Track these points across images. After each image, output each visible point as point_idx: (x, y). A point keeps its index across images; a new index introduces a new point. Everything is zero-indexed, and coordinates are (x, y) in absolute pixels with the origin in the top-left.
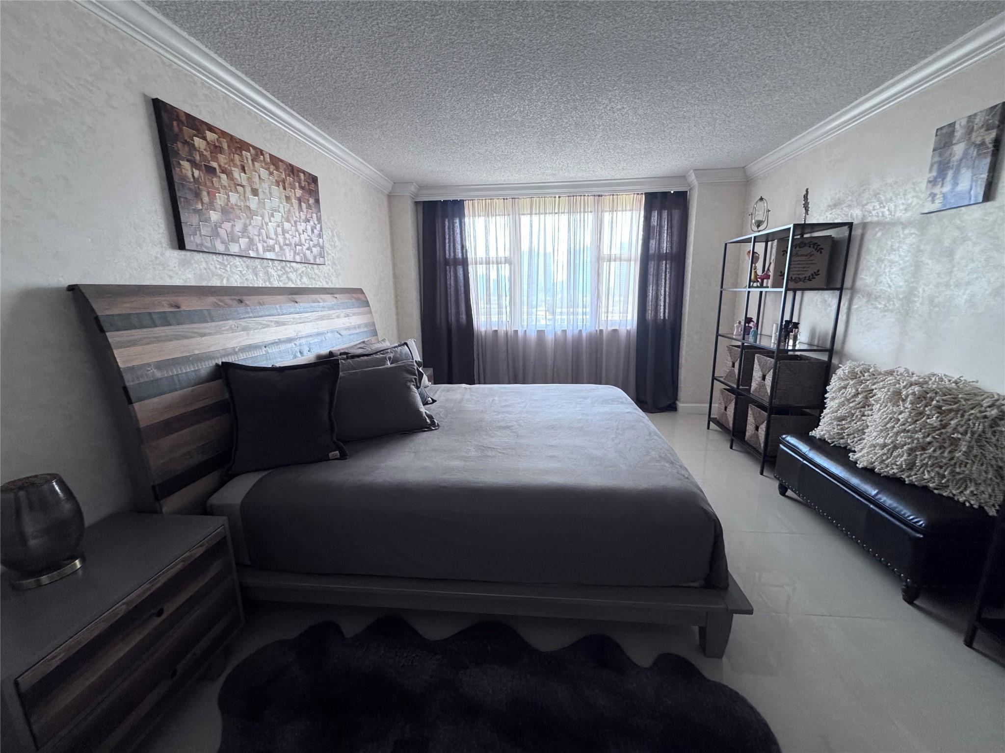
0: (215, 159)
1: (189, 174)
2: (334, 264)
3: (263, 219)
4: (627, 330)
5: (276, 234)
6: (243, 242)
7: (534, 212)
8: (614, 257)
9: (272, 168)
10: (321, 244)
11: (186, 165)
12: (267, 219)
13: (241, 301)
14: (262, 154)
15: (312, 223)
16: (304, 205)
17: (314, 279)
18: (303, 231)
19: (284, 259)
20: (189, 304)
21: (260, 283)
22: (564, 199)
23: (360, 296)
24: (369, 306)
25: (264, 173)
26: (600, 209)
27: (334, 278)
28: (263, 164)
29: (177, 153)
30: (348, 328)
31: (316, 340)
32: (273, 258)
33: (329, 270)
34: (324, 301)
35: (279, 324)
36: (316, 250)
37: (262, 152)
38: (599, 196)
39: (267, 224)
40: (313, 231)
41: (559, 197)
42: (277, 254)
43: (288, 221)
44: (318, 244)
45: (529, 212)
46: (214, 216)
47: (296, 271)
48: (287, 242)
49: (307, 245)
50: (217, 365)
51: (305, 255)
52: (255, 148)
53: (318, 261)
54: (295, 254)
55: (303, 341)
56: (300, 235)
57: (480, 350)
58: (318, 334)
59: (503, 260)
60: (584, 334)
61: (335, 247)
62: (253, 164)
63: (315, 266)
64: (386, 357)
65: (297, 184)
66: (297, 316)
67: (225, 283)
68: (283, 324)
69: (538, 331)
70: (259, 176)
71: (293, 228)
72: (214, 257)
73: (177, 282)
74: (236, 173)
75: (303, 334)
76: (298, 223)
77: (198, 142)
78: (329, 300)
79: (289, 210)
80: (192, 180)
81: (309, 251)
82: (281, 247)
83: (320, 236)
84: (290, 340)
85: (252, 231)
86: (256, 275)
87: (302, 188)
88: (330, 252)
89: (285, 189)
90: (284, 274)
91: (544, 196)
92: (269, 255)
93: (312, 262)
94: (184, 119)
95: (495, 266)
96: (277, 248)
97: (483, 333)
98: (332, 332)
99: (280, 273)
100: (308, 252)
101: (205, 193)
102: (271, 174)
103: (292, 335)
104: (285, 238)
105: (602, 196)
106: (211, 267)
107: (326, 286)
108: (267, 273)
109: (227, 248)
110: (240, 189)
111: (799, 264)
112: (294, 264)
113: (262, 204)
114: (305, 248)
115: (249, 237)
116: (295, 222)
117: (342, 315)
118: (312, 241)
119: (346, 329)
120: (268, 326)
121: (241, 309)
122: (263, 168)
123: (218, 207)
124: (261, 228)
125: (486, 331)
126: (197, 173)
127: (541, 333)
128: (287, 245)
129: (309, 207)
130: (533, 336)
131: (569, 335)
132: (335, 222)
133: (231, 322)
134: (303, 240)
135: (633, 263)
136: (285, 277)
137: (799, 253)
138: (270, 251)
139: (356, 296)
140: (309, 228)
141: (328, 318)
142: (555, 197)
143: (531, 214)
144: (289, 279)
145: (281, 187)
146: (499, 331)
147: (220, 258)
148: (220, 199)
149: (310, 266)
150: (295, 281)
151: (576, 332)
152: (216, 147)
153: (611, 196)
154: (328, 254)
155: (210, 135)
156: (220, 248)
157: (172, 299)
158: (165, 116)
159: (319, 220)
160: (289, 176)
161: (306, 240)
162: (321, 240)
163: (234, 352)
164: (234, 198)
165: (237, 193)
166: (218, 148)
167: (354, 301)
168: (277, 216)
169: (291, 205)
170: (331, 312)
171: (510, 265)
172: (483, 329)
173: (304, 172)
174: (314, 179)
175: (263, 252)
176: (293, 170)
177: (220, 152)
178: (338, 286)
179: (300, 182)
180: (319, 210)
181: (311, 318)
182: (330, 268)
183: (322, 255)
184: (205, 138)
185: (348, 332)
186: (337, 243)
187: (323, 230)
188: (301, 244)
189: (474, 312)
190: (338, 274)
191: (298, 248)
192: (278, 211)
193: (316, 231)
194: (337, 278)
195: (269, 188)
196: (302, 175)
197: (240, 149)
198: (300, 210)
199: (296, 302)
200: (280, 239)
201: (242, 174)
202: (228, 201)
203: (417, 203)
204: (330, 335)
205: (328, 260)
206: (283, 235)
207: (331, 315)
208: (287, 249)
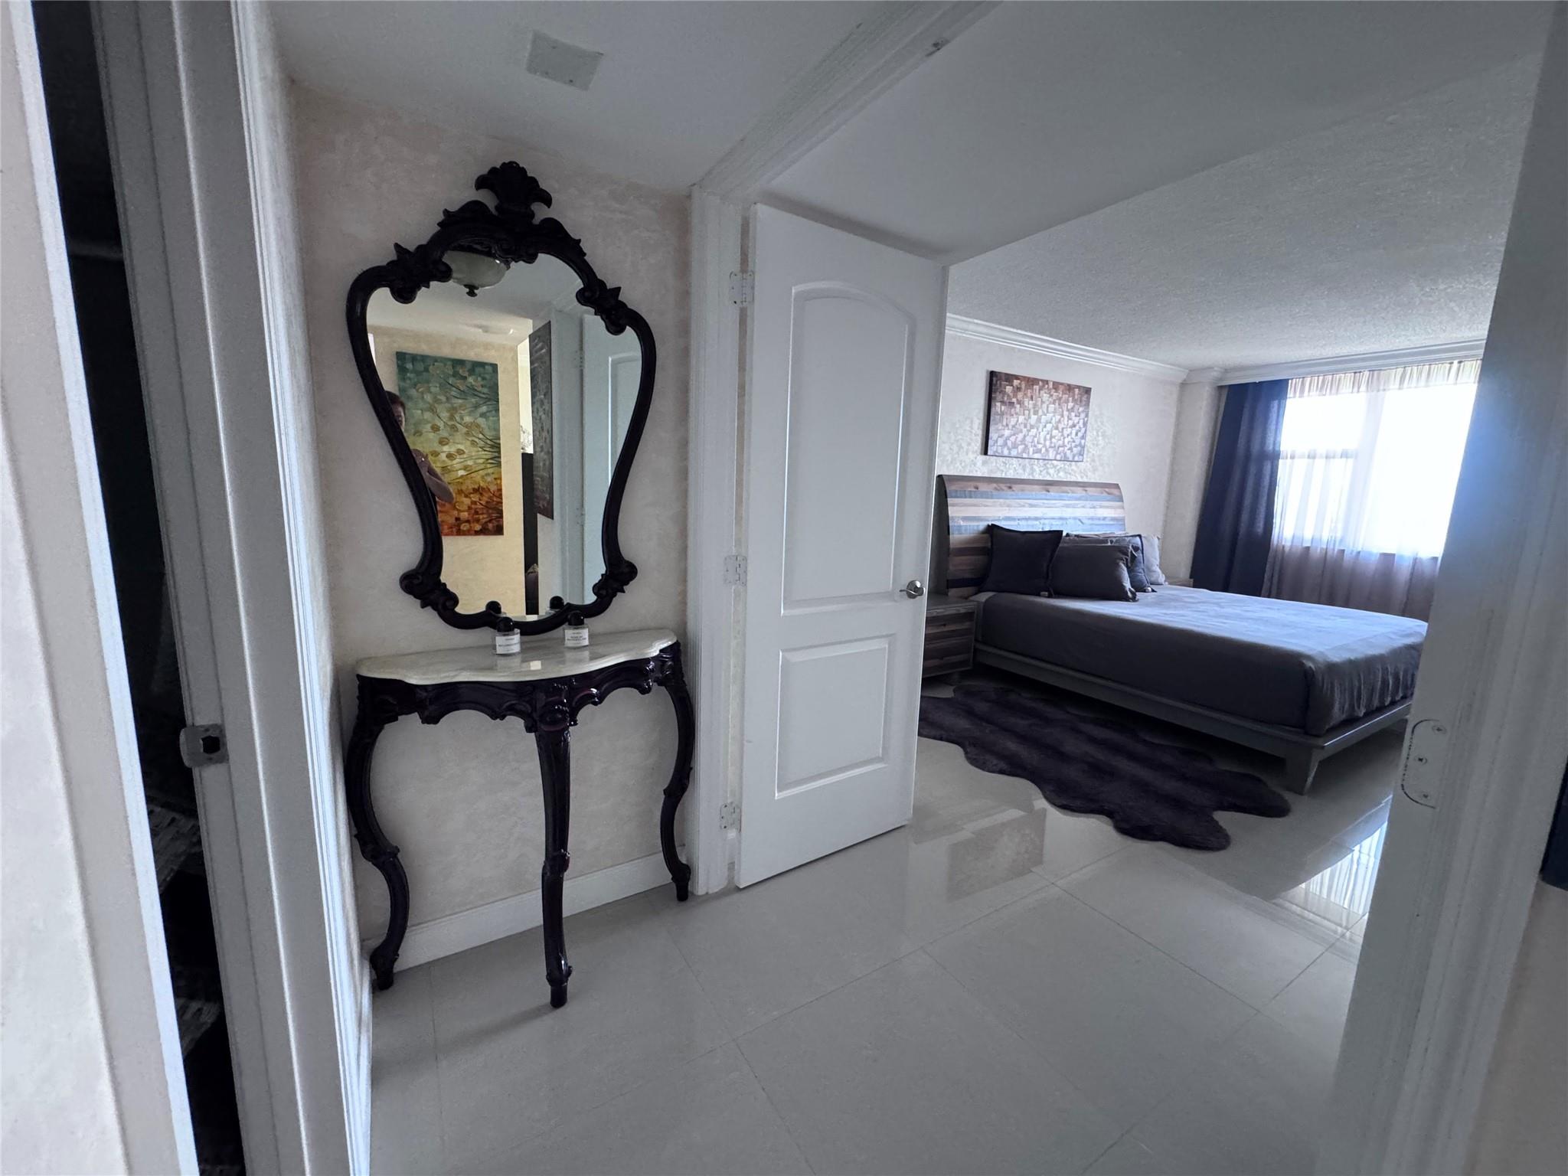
0: (1016, 396)
1: (999, 410)
2: (1093, 461)
3: (1038, 429)
5: (1045, 440)
6: (1021, 448)
7: (1407, 386)
9: (1054, 391)
10: (1083, 444)
11: (998, 404)
12: (1040, 430)
13: (1010, 488)
15: (1077, 428)
16: (1073, 414)
17: (1070, 474)
18: (1068, 435)
19: (1047, 458)
20: (984, 487)
21: (1025, 476)
22: (1470, 364)
23: (1115, 491)
24: (1122, 500)
25: (1045, 397)
27: (1089, 474)
28: (1046, 391)
29: (995, 398)
30: (1092, 519)
31: (1057, 523)
32: (1040, 457)
33: (1087, 466)
34: (1073, 492)
35: (1031, 506)
36: (1075, 450)
37: (1047, 382)
39: (1040, 433)
40: (1077, 434)
41: (1460, 362)
42: (1043, 456)
43: (1057, 428)
44: (1080, 445)
45: (1399, 387)
46: (1007, 433)
47: (1055, 467)
48: (1053, 445)
49: (1069, 446)
50: (988, 526)
51: (1065, 454)
52: (1042, 381)
53: (1076, 459)
54: (1057, 453)
55: (1046, 521)
56: (1064, 438)
57: (1277, 568)
58: (1061, 519)
59: (1340, 452)
61: (1096, 446)
62: (1039, 393)
63: (1074, 462)
65: (1071, 399)
66: (1045, 501)
67: (1003, 476)
68: (1035, 506)
70: (1042, 400)
71: (1060, 434)
72: (1001, 459)
73: (979, 474)
74: (1026, 401)
75: (1049, 516)
76: (1065, 430)
77: (1009, 389)
78: (1079, 491)
79: (1060, 420)
80: (1000, 413)
81: (1069, 451)
82: (1047, 450)
83: (1083, 437)
84: (1036, 519)
85: (1028, 439)
86: (1024, 470)
87: (1074, 400)
89: (1060, 405)
90: (1044, 469)
91: (1431, 361)
92: (1036, 456)
93: (1071, 459)
94: (1005, 377)
95: (1324, 460)
96: (1043, 450)
97: (1287, 549)
98: (1075, 518)
99: (1042, 469)
101: (1006, 419)
102: (1052, 395)
103: (1038, 515)
104: (1051, 443)
106: (998, 465)
107: (1080, 480)
108: (1032, 469)
109: (1010, 453)
110: (1026, 412)
112: (1055, 462)
113: (1039, 420)
114: (1066, 448)
115: (1025, 444)
116: (1063, 429)
117: (1090, 504)
118: (1074, 442)
119: (1089, 519)
120: (1024, 506)
121: (1010, 492)
122: (1046, 393)
123: (1010, 427)
124: (1035, 436)
125: (1291, 546)
126: (1003, 408)
127: (1387, 557)
129: (1078, 415)
132: (1102, 423)
133: (1001, 500)
134: (1066, 443)
136: (1045, 471)
138: (1037, 453)
139: (1111, 490)
140: (1074, 432)
141: (1074, 506)
142: (1452, 363)
143: (1401, 388)
144: (1048, 473)
145: (1057, 404)
146: (1311, 549)
147: (1004, 459)
148: (1013, 421)
149: (1068, 463)
150: (1053, 475)
152: (1018, 388)
154: (1088, 451)
155: (1016, 382)
156: (1006, 452)
157: (973, 484)
158: (994, 379)
159: (1085, 424)
160: (1066, 394)
161: (1069, 442)
162: (1083, 441)
163: (999, 520)
164: (1021, 418)
165: (1024, 415)
166: (1019, 389)
167: (1105, 494)
168: (1049, 426)
169: (1062, 416)
170: (1077, 502)
171: (1351, 461)
172: (1288, 544)
173: (1079, 387)
174: (1088, 391)
175: (1033, 453)
176: (1070, 388)
177: (1020, 391)
178: (1093, 481)
179: (1073, 397)
180: (1087, 416)
181: (1058, 505)
182: (1088, 464)
183: (1081, 454)
184: (1012, 385)
185: (1090, 522)
186: (1101, 442)
187: (1088, 432)
188: (1064, 446)
189: (1277, 521)
190: (1095, 470)
191: (1061, 449)
192: (1050, 423)
193: (1080, 434)
194: (1094, 473)
195: (1048, 407)
196: (1077, 391)
197: (1033, 385)
198: (1069, 419)
199: (1049, 491)
200: (1048, 443)
201: (1031, 402)
202: (1018, 421)
203: (1221, 388)
204: (1072, 521)
205: (1087, 457)
206: (1051, 439)
207: (1077, 504)
208: (1051, 450)
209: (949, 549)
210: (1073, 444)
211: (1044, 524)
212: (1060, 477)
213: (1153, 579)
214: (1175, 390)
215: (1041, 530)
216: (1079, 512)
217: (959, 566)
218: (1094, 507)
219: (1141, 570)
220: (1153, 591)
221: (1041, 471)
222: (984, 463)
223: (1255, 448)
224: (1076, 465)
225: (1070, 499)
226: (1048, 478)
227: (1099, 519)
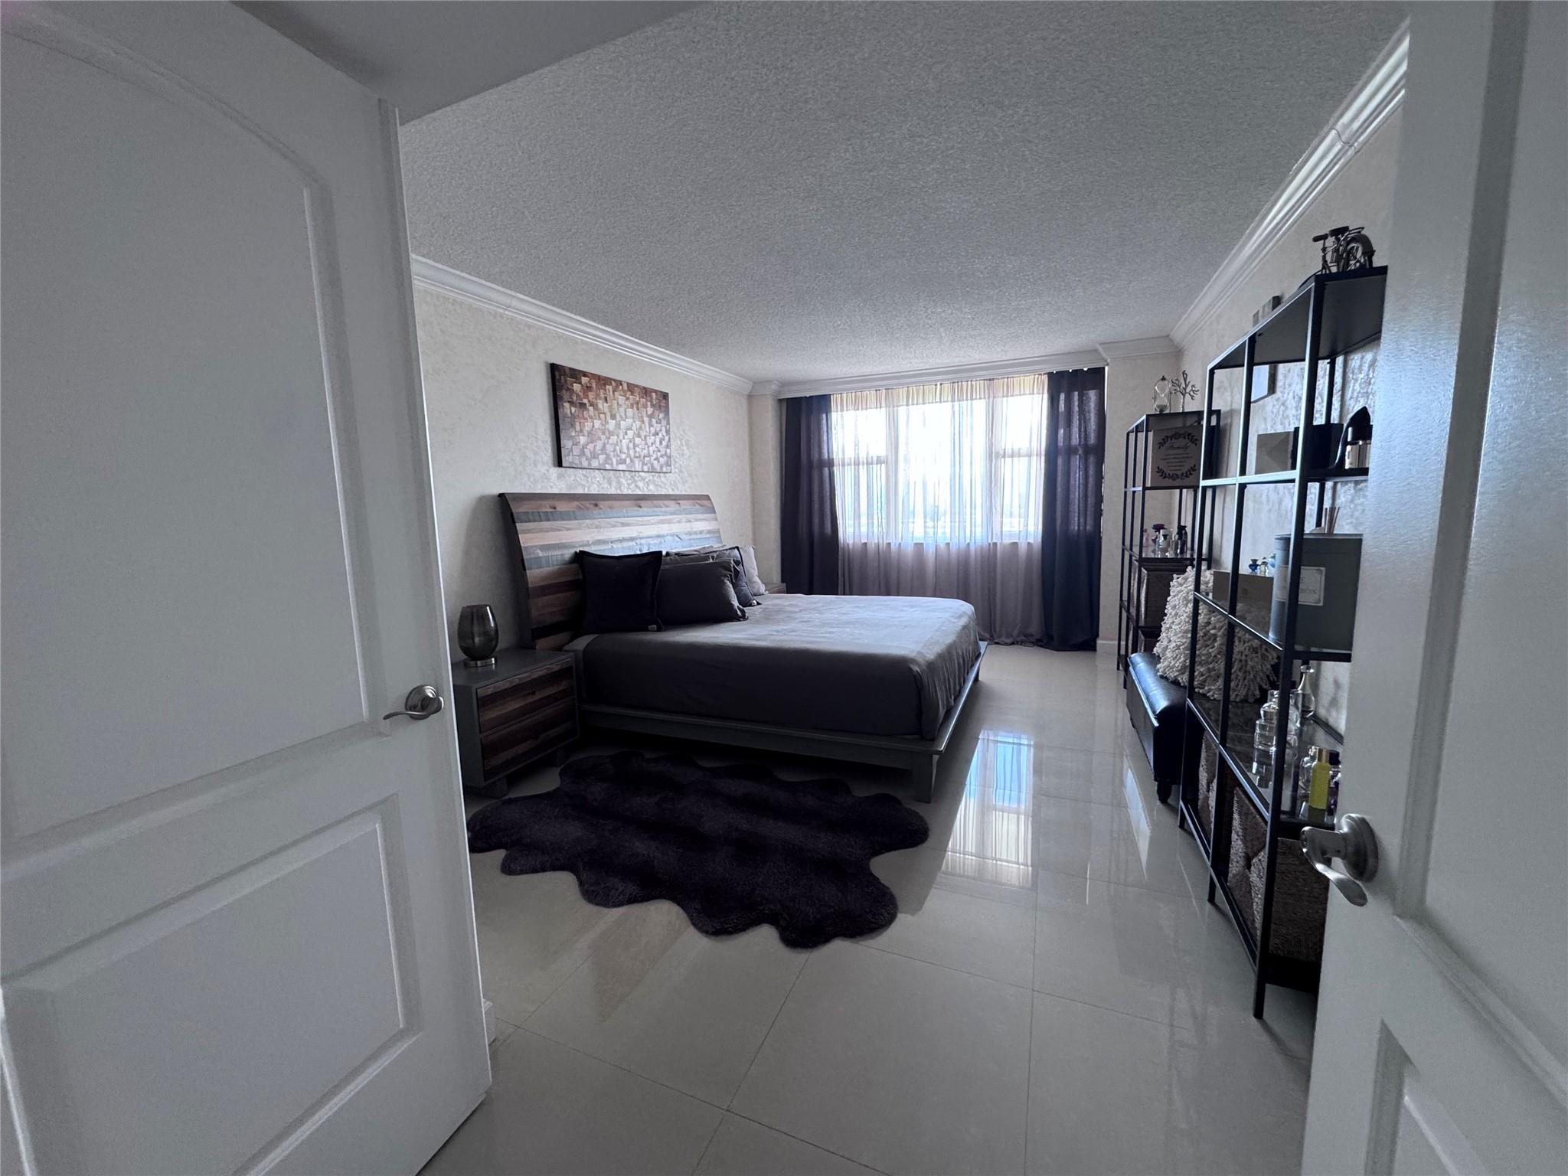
0: (587, 396)
1: (569, 412)
2: (681, 471)
3: (618, 437)
4: (1029, 543)
5: (628, 448)
6: (602, 457)
7: (910, 403)
8: (1010, 451)
9: (629, 393)
10: (668, 454)
11: (567, 405)
12: (621, 437)
13: (596, 505)
14: (621, 384)
15: (660, 435)
16: (654, 421)
17: (661, 487)
18: (652, 444)
19: (633, 470)
20: (562, 507)
21: (613, 491)
22: (947, 386)
23: (706, 503)
24: (715, 512)
25: (621, 399)
26: (991, 394)
27: (680, 486)
28: (622, 393)
29: (562, 398)
30: (690, 533)
31: (655, 541)
32: (625, 469)
33: (676, 478)
34: (667, 507)
35: (623, 525)
36: (662, 461)
37: (621, 383)
38: (990, 380)
39: (621, 441)
40: (661, 443)
41: (941, 384)
42: (628, 466)
43: (639, 436)
44: (666, 454)
45: (905, 403)
46: (583, 440)
47: (643, 479)
48: (637, 455)
49: (655, 456)
50: (575, 554)
51: (653, 465)
52: (615, 381)
53: (664, 470)
54: (644, 464)
55: (643, 541)
56: (648, 447)
57: (846, 564)
58: (658, 536)
59: (875, 459)
60: (972, 548)
61: (683, 455)
62: (614, 394)
63: (662, 474)
64: (708, 556)
65: (649, 403)
66: (640, 519)
67: (586, 492)
68: (628, 525)
69: (916, 544)
70: (618, 403)
71: (643, 442)
72: (580, 471)
73: (554, 491)
74: (601, 404)
75: (645, 535)
76: (648, 438)
77: (576, 387)
78: (672, 506)
79: (641, 427)
80: (570, 415)
81: (657, 462)
82: (632, 460)
83: (668, 446)
84: (632, 539)
85: (609, 448)
86: (610, 484)
87: (653, 406)
88: (677, 460)
89: (638, 409)
90: (632, 483)
91: (924, 383)
92: (622, 467)
93: (659, 470)
94: (568, 372)
95: (865, 466)
96: (628, 461)
97: (851, 547)
98: (672, 535)
99: (630, 482)
100: (655, 462)
101: (578, 424)
102: (628, 399)
103: (634, 535)
104: (635, 452)
105: (993, 379)
106: (578, 479)
107: (671, 493)
108: (619, 482)
109: (590, 464)
110: (602, 416)
111: (1175, 458)
112: (642, 474)
113: (618, 426)
114: (652, 458)
115: (606, 454)
116: (645, 437)
117: (684, 520)
118: (659, 451)
119: (686, 534)
120: (615, 526)
121: (596, 511)
122: (621, 395)
123: (586, 433)
124: (617, 445)
125: (854, 543)
126: (573, 409)
127: (919, 546)
128: (637, 457)
129: (659, 422)
130: (909, 549)
131: (954, 549)
132: (684, 431)
133: (588, 521)
134: (651, 453)
135: (1034, 458)
136: (633, 485)
137: (1175, 446)
138: (621, 463)
139: (701, 501)
140: (657, 441)
141: (669, 522)
142: (936, 385)
143: (907, 405)
144: (637, 486)
145: (635, 408)
146: (868, 544)
147: (584, 471)
148: (588, 426)
149: (657, 475)
150: (643, 489)
151: (963, 546)
152: (587, 387)
153: (1006, 379)
154: (676, 462)
155: (584, 380)
156: (585, 464)
157: (549, 503)
158: (557, 373)
159: (668, 432)
160: (643, 398)
161: (654, 451)
162: (668, 451)
163: (588, 545)
164: (597, 423)
165: (600, 419)
166: (589, 388)
167: (698, 506)
168: (630, 434)
169: (643, 422)
170: (671, 517)
171: (883, 466)
172: (850, 541)
173: (656, 391)
174: (665, 396)
175: (617, 464)
176: (646, 392)
177: (591, 391)
178: (683, 493)
179: (651, 401)
180: (668, 423)
181: (653, 521)
182: (677, 475)
183: (668, 464)
184: (580, 383)
185: (688, 537)
186: (686, 452)
187: (672, 441)
188: (649, 456)
189: (840, 522)
190: (684, 482)
191: (646, 459)
192: (631, 429)
193: (664, 443)
194: (684, 485)
195: (625, 411)
196: (654, 394)
197: (605, 385)
198: (651, 425)
199: (640, 507)
200: (632, 452)
201: (605, 404)
202: (593, 426)
203: (780, 401)
204: (669, 538)
205: (675, 468)
206: (634, 448)
207: (672, 519)
208: (636, 461)
209: (528, 588)
210: (659, 454)
211: (641, 544)
212: (651, 490)
213: (755, 591)
214: (744, 402)
215: (639, 553)
216: (676, 528)
217: (544, 609)
218: (690, 521)
219: (744, 584)
220: (758, 604)
221: (629, 484)
222: (560, 477)
223: (815, 456)
224: (665, 477)
225: (665, 513)
226: (638, 492)
227: (696, 533)
